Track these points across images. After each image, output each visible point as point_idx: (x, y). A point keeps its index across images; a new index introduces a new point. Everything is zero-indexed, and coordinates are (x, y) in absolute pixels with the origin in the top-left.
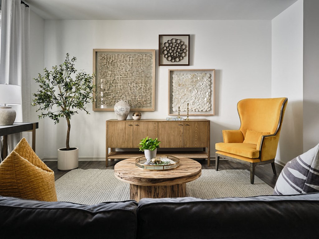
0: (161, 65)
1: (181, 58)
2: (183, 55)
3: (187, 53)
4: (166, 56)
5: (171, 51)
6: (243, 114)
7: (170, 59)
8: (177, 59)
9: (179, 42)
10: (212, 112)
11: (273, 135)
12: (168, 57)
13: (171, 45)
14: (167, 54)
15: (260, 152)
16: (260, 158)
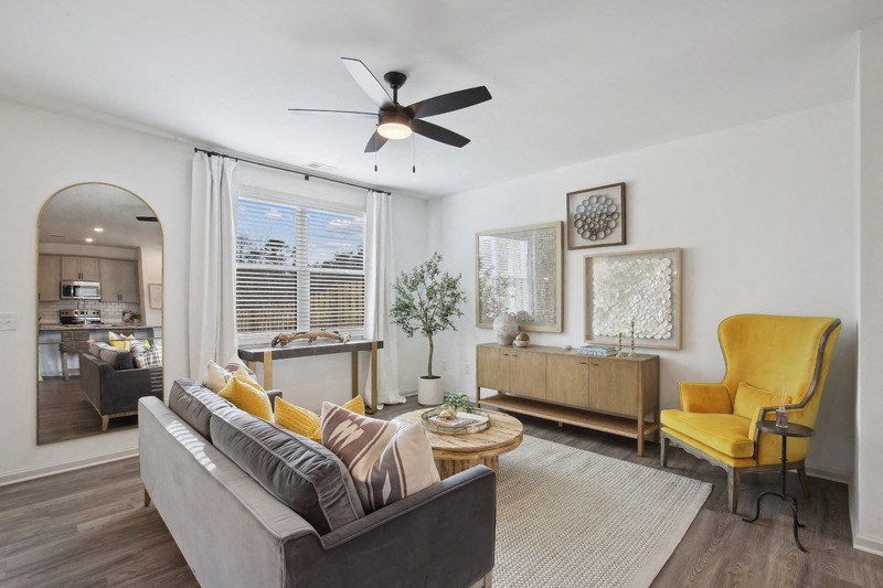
0: (571, 248)
1: (609, 231)
2: (613, 224)
3: (620, 219)
4: (582, 231)
5: (589, 220)
6: (731, 347)
7: (588, 234)
8: (602, 235)
9: (603, 199)
10: (675, 344)
11: (796, 407)
12: (585, 231)
13: (590, 208)
14: (583, 226)
15: (757, 445)
16: (755, 457)
